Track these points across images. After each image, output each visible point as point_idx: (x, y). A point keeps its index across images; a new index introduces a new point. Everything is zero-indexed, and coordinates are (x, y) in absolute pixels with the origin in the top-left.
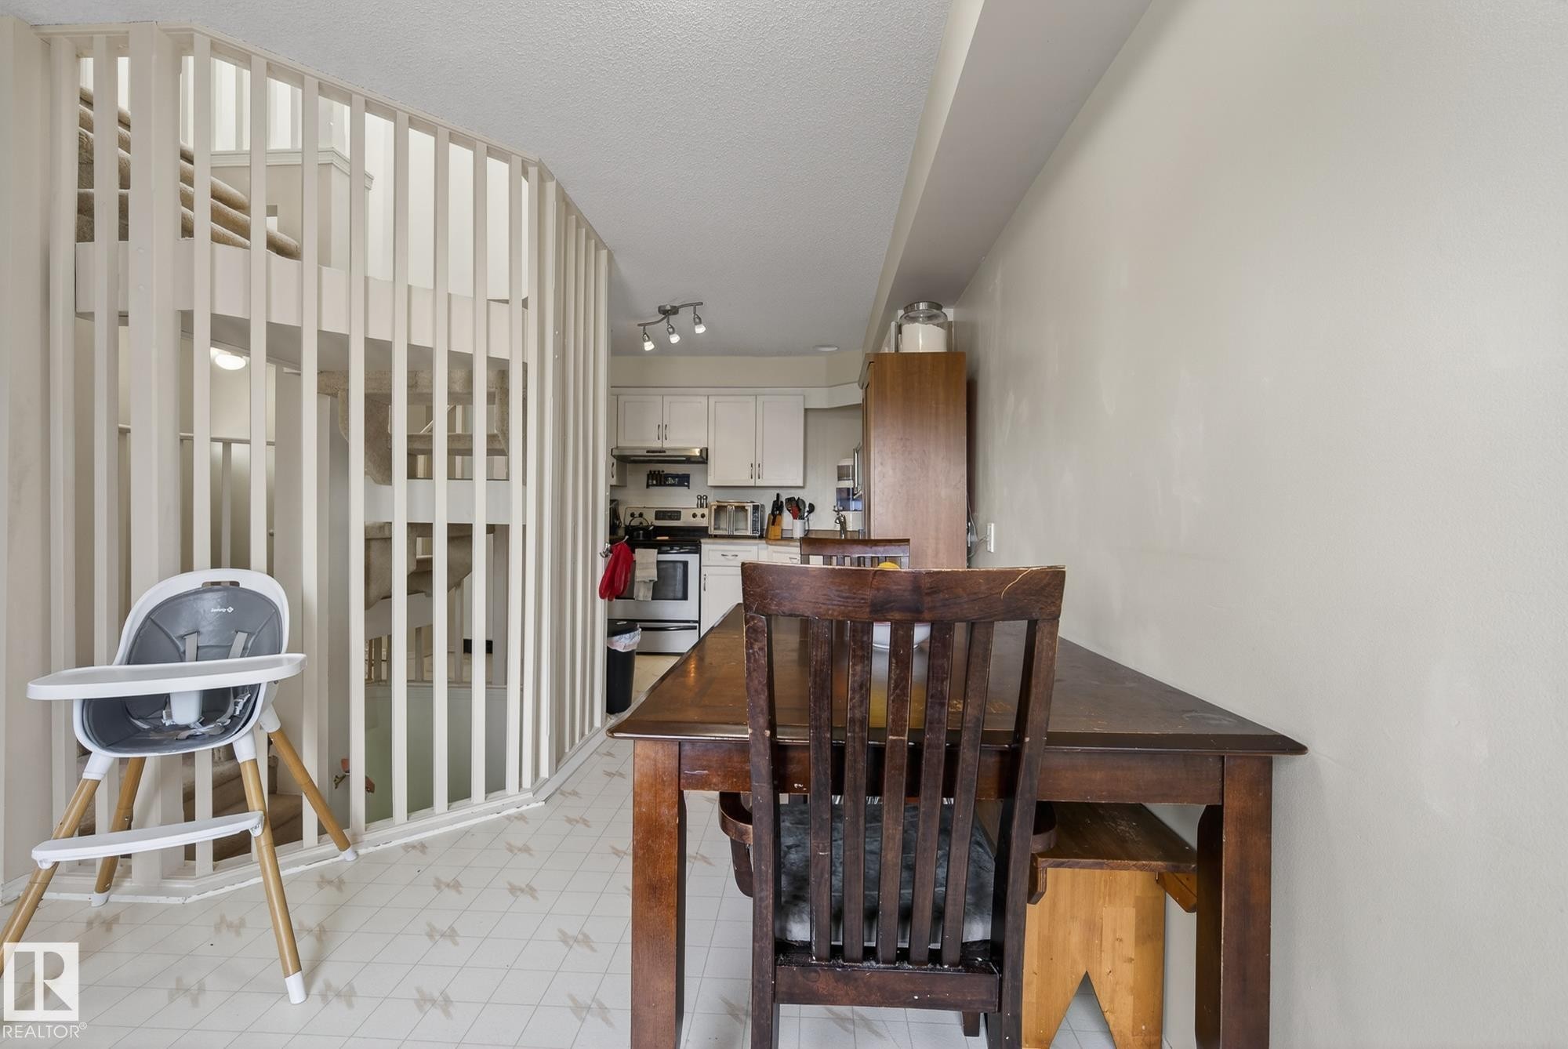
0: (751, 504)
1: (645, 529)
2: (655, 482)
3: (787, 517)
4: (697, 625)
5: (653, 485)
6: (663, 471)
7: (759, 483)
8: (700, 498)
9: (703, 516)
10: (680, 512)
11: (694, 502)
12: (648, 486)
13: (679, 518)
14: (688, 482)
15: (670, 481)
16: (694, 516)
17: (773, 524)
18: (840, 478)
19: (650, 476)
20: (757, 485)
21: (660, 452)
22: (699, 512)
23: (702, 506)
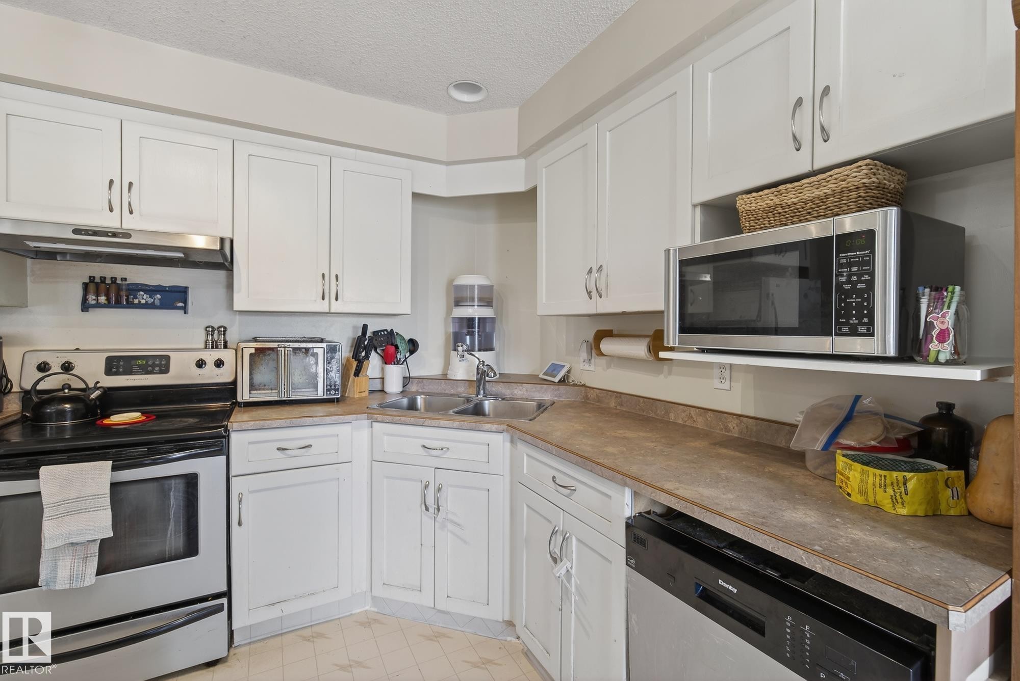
0: (324, 345)
1: (79, 398)
2: (103, 299)
3: (374, 361)
4: (224, 601)
5: (98, 305)
6: (126, 279)
7: (336, 307)
8: (210, 330)
9: (219, 364)
10: (168, 358)
11: (200, 338)
12: (85, 307)
13: (165, 369)
14: (185, 301)
15: (144, 298)
16: (200, 364)
17: (357, 374)
18: (458, 303)
19: (92, 287)
20: (332, 311)
21: (114, 235)
22: (210, 356)
23: (215, 346)
